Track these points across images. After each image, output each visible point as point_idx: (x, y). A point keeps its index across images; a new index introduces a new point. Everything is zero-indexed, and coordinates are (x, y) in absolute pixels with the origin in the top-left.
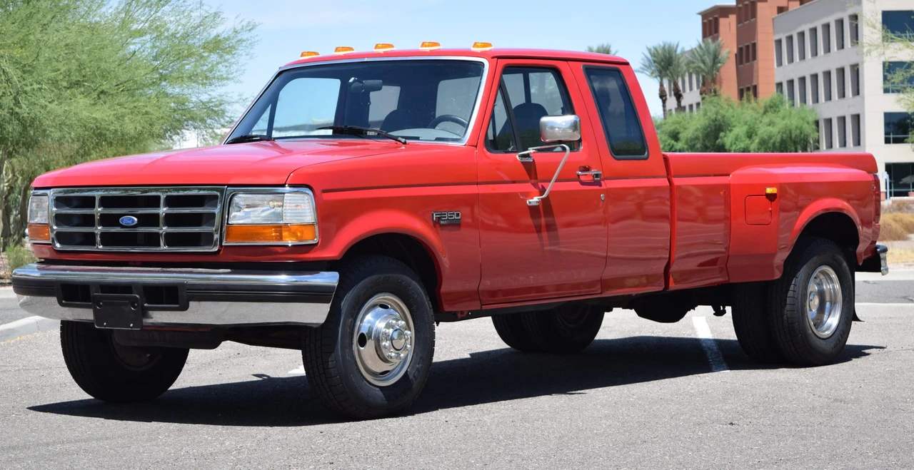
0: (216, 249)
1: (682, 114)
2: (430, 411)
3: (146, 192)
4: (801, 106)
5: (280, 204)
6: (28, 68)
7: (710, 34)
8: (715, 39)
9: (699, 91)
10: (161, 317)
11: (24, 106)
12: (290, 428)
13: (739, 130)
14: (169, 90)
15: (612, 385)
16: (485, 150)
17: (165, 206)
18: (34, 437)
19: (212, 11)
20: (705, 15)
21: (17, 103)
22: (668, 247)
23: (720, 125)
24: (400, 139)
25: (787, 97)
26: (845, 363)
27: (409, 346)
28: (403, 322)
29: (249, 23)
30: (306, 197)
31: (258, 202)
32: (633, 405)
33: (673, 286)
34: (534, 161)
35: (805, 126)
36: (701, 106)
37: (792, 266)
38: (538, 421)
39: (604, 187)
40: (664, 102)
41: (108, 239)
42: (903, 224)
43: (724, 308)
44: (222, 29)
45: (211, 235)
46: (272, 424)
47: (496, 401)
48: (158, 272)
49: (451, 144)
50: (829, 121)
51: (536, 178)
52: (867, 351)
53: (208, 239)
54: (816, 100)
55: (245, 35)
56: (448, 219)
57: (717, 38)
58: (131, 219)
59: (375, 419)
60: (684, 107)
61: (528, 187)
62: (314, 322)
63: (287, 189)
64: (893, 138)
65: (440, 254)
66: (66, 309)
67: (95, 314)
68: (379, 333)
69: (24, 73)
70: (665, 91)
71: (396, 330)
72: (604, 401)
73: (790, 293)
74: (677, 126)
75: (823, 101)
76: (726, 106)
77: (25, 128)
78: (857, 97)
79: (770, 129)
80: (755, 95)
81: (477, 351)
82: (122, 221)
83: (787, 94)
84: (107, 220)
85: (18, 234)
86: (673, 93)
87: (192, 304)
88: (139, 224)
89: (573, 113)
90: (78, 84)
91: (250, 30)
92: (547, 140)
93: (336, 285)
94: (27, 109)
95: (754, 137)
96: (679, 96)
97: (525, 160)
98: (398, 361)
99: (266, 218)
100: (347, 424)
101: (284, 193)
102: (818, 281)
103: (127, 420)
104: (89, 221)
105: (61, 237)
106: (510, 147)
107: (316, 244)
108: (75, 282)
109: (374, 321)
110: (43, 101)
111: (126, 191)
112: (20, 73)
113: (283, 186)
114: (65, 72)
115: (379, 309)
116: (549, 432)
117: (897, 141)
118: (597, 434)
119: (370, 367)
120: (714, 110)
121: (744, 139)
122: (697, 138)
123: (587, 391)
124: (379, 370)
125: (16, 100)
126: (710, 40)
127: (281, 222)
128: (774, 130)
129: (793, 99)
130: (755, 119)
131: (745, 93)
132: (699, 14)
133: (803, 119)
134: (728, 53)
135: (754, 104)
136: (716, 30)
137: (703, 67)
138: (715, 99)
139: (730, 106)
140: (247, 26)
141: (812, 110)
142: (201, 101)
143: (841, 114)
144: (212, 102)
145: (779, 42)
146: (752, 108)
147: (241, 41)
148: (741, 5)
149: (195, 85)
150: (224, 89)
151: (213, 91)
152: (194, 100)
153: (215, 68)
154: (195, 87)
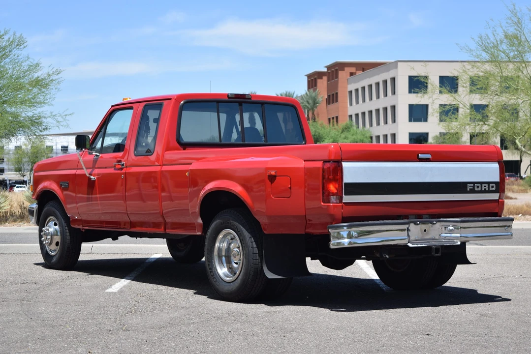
4: (363, 128)
7: (312, 87)
8: (315, 90)
14: (9, 109)
19: (35, 63)
20: (309, 76)
25: (355, 123)
29: (57, 70)
35: (365, 139)
39: (123, 171)
44: (40, 74)
50: (378, 137)
54: (371, 125)
55: (54, 77)
57: (316, 89)
75: (375, 125)
76: (321, 128)
78: (394, 124)
79: (345, 140)
80: (337, 122)
83: (355, 121)
91: (57, 74)
120: (314, 129)
126: (312, 90)
129: (358, 124)
130: (337, 135)
131: (331, 120)
132: (306, 76)
133: (364, 135)
134: (322, 98)
135: (336, 127)
136: (316, 85)
137: (307, 105)
138: (314, 123)
139: (323, 127)
140: (56, 72)
141: (368, 130)
142: (27, 116)
143: (385, 133)
144: (34, 117)
145: (351, 92)
146: (335, 129)
147: (52, 80)
148: (329, 71)
149: (24, 106)
150: (42, 109)
151: (35, 110)
152: (24, 115)
153: (37, 97)
154: (24, 108)
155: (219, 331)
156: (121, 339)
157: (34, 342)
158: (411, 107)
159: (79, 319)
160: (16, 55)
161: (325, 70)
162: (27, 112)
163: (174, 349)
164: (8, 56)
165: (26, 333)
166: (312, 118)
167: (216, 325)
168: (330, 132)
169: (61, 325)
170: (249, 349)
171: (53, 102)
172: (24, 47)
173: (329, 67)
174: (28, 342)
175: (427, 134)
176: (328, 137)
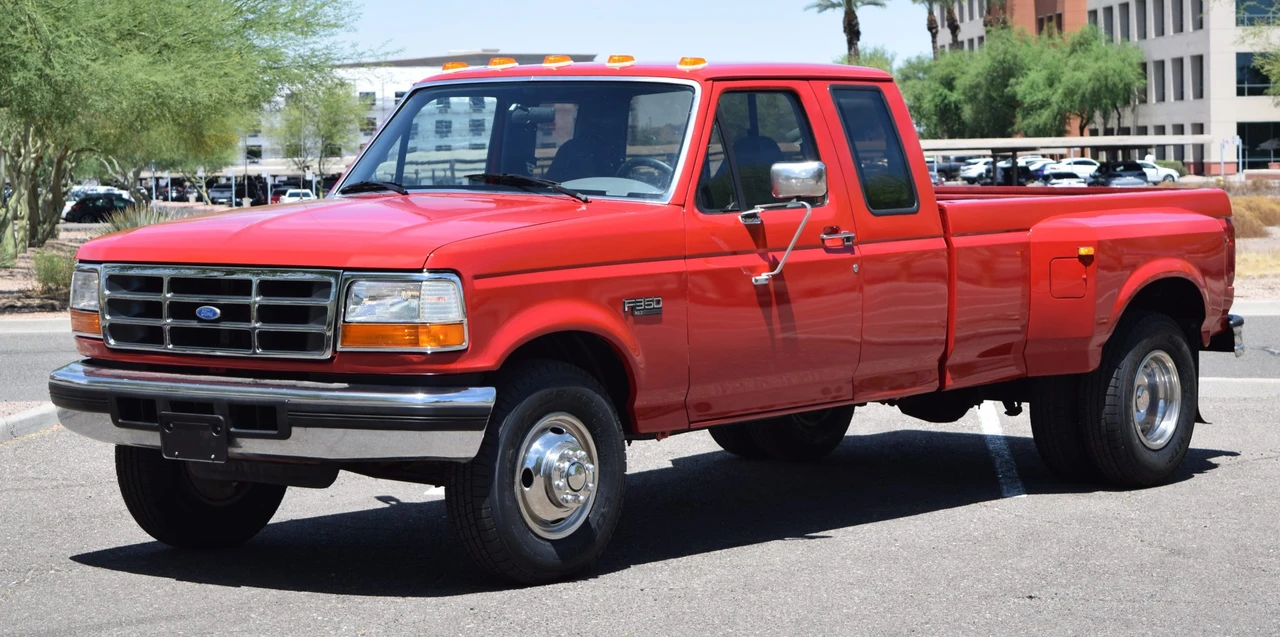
0: (328, 355)
1: (959, 53)
2: (619, 570)
3: (233, 273)
4: (1122, 41)
5: (416, 293)
6: (62, 14)
9: (982, 20)
10: (252, 446)
11: (57, 66)
12: (429, 599)
13: (1037, 75)
14: (256, 42)
15: (867, 522)
16: (696, 210)
17: (258, 294)
18: (80, 613)
21: (48, 62)
22: (945, 324)
23: (1010, 69)
24: (579, 195)
25: (1103, 30)
26: (1184, 482)
27: (590, 485)
28: (583, 453)
30: (451, 286)
31: (385, 292)
32: (896, 560)
33: (951, 384)
34: (762, 221)
35: (1128, 69)
36: (985, 42)
37: (1113, 352)
38: (766, 589)
39: (857, 253)
40: (934, 36)
41: (180, 336)
42: (1261, 213)
43: (1019, 404)
45: (321, 337)
46: (404, 594)
47: (708, 551)
48: (249, 385)
49: (649, 202)
50: (1160, 65)
51: (765, 246)
52: (1214, 460)
53: (318, 342)
54: (1143, 35)
56: (645, 309)
58: (212, 310)
59: (545, 584)
60: (962, 43)
61: (754, 259)
62: (462, 455)
63: (426, 275)
64: (1249, 88)
65: (632, 352)
66: (123, 430)
67: (164, 437)
68: (550, 468)
69: (58, 21)
70: (935, 21)
71: (573, 464)
72: (856, 552)
73: (1110, 390)
74: (952, 69)
75: (1153, 36)
76: (1019, 43)
77: (58, 94)
78: (1200, 32)
79: (1078, 74)
80: (1060, 26)
81: (682, 456)
82: (200, 312)
83: (1103, 26)
84: (180, 311)
85: (50, 222)
86: (946, 23)
87: (295, 430)
88: (224, 317)
89: (817, 158)
90: (131, 34)
92: (781, 196)
93: (492, 405)
94: (62, 70)
95: (1057, 85)
96: (954, 28)
97: (750, 221)
98: (575, 506)
99: (398, 314)
100: (507, 593)
101: (421, 281)
102: (1149, 370)
103: (207, 583)
104: (154, 309)
105: (115, 330)
106: (729, 204)
107: (466, 350)
108: (137, 394)
109: (543, 450)
110: (83, 60)
111: (204, 271)
112: (51, 20)
113: (420, 271)
114: (114, 17)
115: (551, 434)
116: (782, 612)
117: (1254, 92)
118: (848, 616)
119: (537, 513)
120: (1001, 47)
121: (1042, 88)
122: (978, 86)
123: (832, 532)
124: (550, 517)
125: (46, 58)
127: (417, 321)
128: (1083, 76)
129: (1112, 33)
130: (1059, 61)
131: (1045, 23)
133: (1124, 60)
135: (1058, 40)
138: (1004, 33)
139: (1025, 42)
141: (1137, 48)
142: (300, 56)
143: (1178, 55)
144: (316, 56)
146: (1054, 45)
149: (292, 34)
150: (332, 39)
151: (315, 42)
152: (292, 54)
153: (320, 12)
154: (291, 38)
162: (293, 48)
168: (1041, 53)
171: (357, 24)
176: (1036, 65)
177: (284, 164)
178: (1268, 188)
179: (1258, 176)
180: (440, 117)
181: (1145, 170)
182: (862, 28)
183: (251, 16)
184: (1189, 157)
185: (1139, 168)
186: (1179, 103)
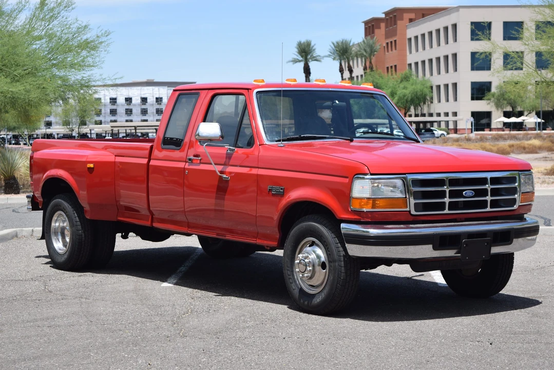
0: (517, 207)
1: (352, 82)
4: (423, 77)
7: (370, 34)
8: (372, 38)
9: (362, 68)
14: (57, 73)
19: (84, 25)
20: (366, 23)
25: (414, 72)
29: (106, 31)
35: (425, 89)
36: (363, 77)
40: (342, 74)
44: (89, 35)
50: (439, 87)
54: (431, 74)
55: (103, 39)
57: (374, 37)
60: (354, 77)
64: (476, 97)
70: (342, 68)
75: (436, 74)
78: (456, 73)
79: (404, 91)
80: (396, 71)
83: (414, 70)
86: (347, 68)
87: (514, 240)
91: (107, 36)
95: (395, 96)
96: (351, 71)
117: (478, 99)
126: (369, 38)
128: (407, 92)
129: (418, 73)
130: (396, 85)
131: (390, 68)
132: (363, 22)
133: (423, 85)
134: (380, 46)
135: (395, 76)
136: (373, 32)
137: (365, 54)
138: (372, 73)
139: (381, 77)
140: (105, 33)
141: (429, 80)
142: (77, 80)
143: (446, 83)
144: (84, 80)
145: (410, 39)
146: (393, 78)
147: (101, 43)
148: (387, 18)
149: (73, 70)
150: (91, 72)
151: (84, 74)
152: (73, 79)
153: (86, 60)
154: (73, 71)
155: (274, 337)
156: (179, 347)
157: (96, 351)
158: (473, 54)
159: (138, 323)
160: (65, 18)
161: (383, 16)
162: (75, 76)
163: (230, 360)
164: (56, 18)
165: (87, 339)
166: (369, 67)
167: (271, 330)
168: (388, 82)
169: (120, 330)
170: (303, 360)
171: (102, 65)
172: (73, 9)
173: (387, 14)
174: (90, 351)
175: (490, 83)
176: (386, 87)
177: (63, 129)
178: (487, 139)
179: (482, 134)
180: (127, 107)
181: (434, 132)
182: (311, 71)
183: (55, 62)
184: (451, 126)
185: (432, 131)
186: (447, 103)
